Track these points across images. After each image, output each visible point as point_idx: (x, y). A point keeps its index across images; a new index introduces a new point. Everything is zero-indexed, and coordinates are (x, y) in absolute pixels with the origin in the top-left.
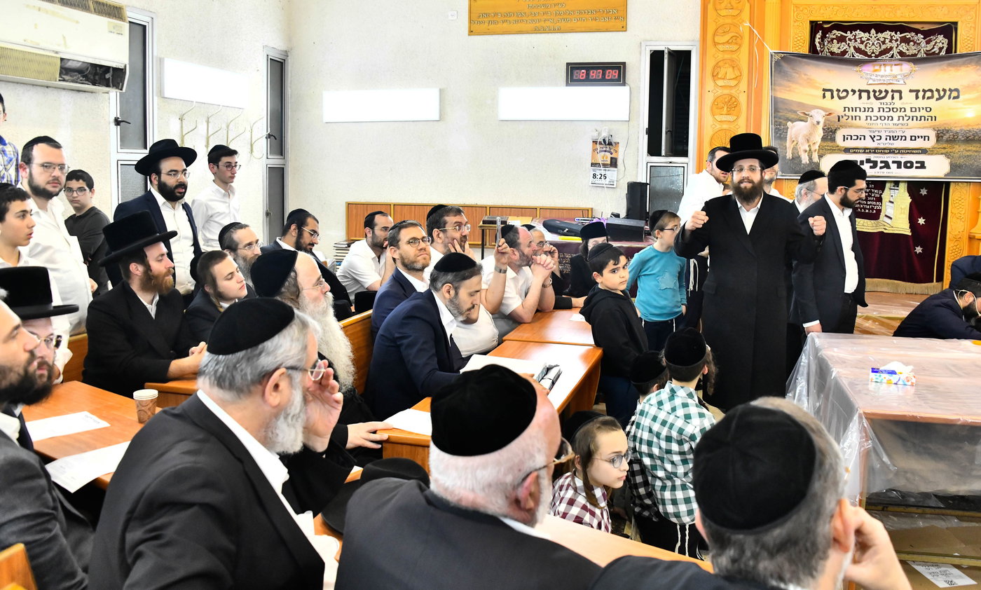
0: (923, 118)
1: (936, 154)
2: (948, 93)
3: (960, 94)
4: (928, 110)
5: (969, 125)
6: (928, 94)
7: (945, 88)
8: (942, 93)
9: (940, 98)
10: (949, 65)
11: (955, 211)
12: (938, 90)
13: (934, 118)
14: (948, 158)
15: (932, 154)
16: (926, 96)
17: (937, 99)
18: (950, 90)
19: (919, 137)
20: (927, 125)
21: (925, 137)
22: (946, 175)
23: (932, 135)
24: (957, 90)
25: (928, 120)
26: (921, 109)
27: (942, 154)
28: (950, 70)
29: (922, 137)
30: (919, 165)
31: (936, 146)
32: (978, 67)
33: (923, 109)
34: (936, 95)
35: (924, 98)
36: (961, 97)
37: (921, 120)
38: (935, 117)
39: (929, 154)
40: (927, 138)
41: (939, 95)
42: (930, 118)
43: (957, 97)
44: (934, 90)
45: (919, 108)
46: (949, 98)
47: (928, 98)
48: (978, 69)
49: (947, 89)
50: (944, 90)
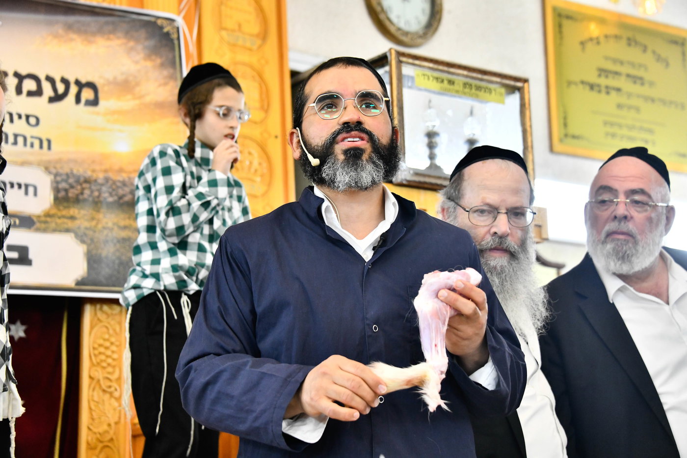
0: (20, 140)
1: (55, 230)
2: (74, 89)
3: (100, 95)
4: (33, 121)
5: (121, 170)
6: (29, 85)
7: (67, 76)
8: (61, 88)
9: (57, 98)
10: (69, 27)
11: (99, 374)
12: (50, 79)
13: (45, 144)
14: (83, 242)
15: (45, 230)
16: (25, 88)
17: (52, 100)
18: (77, 82)
19: (12, 185)
20: (31, 158)
21: (27, 186)
22: (78, 283)
23: (44, 184)
24: (91, 85)
25: (32, 145)
26: (15, 117)
27: (67, 230)
28: (71, 40)
29: (20, 186)
30: (14, 255)
31: (54, 211)
32: (132, 44)
33: (20, 117)
34: (47, 87)
35: (19, 91)
36: (102, 102)
37: (15, 143)
38: (49, 142)
39: (38, 230)
40: (31, 190)
41: (55, 89)
42: (37, 143)
43: (95, 102)
44: (42, 77)
45: (11, 115)
46: (78, 99)
47: (30, 94)
48: (132, 49)
49: (72, 80)
50: (65, 81)
